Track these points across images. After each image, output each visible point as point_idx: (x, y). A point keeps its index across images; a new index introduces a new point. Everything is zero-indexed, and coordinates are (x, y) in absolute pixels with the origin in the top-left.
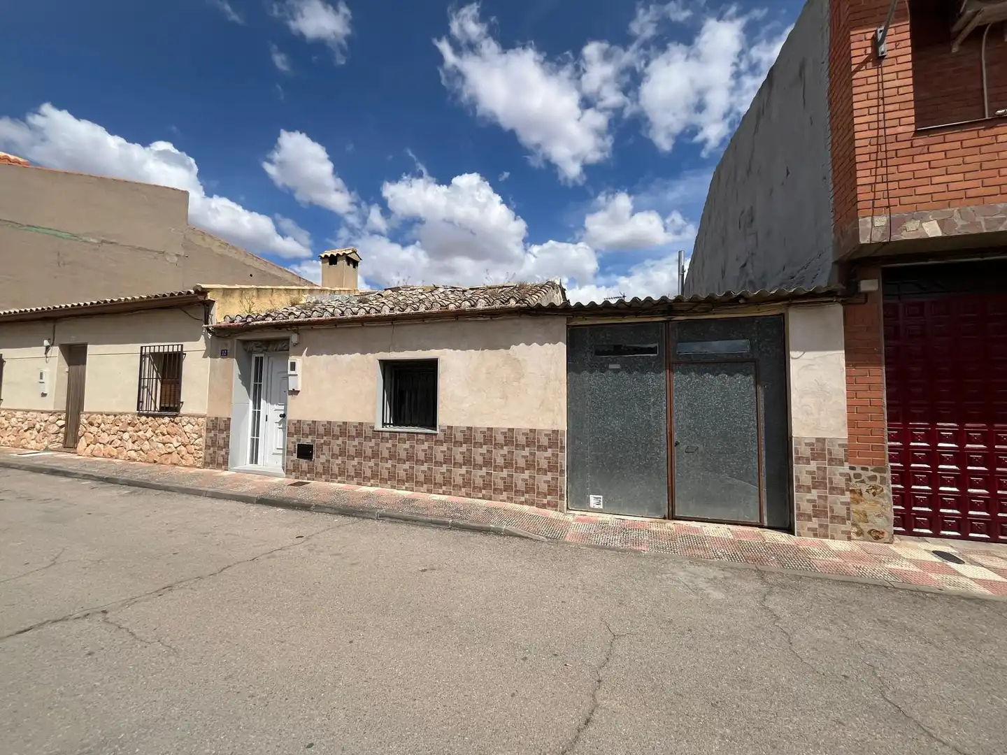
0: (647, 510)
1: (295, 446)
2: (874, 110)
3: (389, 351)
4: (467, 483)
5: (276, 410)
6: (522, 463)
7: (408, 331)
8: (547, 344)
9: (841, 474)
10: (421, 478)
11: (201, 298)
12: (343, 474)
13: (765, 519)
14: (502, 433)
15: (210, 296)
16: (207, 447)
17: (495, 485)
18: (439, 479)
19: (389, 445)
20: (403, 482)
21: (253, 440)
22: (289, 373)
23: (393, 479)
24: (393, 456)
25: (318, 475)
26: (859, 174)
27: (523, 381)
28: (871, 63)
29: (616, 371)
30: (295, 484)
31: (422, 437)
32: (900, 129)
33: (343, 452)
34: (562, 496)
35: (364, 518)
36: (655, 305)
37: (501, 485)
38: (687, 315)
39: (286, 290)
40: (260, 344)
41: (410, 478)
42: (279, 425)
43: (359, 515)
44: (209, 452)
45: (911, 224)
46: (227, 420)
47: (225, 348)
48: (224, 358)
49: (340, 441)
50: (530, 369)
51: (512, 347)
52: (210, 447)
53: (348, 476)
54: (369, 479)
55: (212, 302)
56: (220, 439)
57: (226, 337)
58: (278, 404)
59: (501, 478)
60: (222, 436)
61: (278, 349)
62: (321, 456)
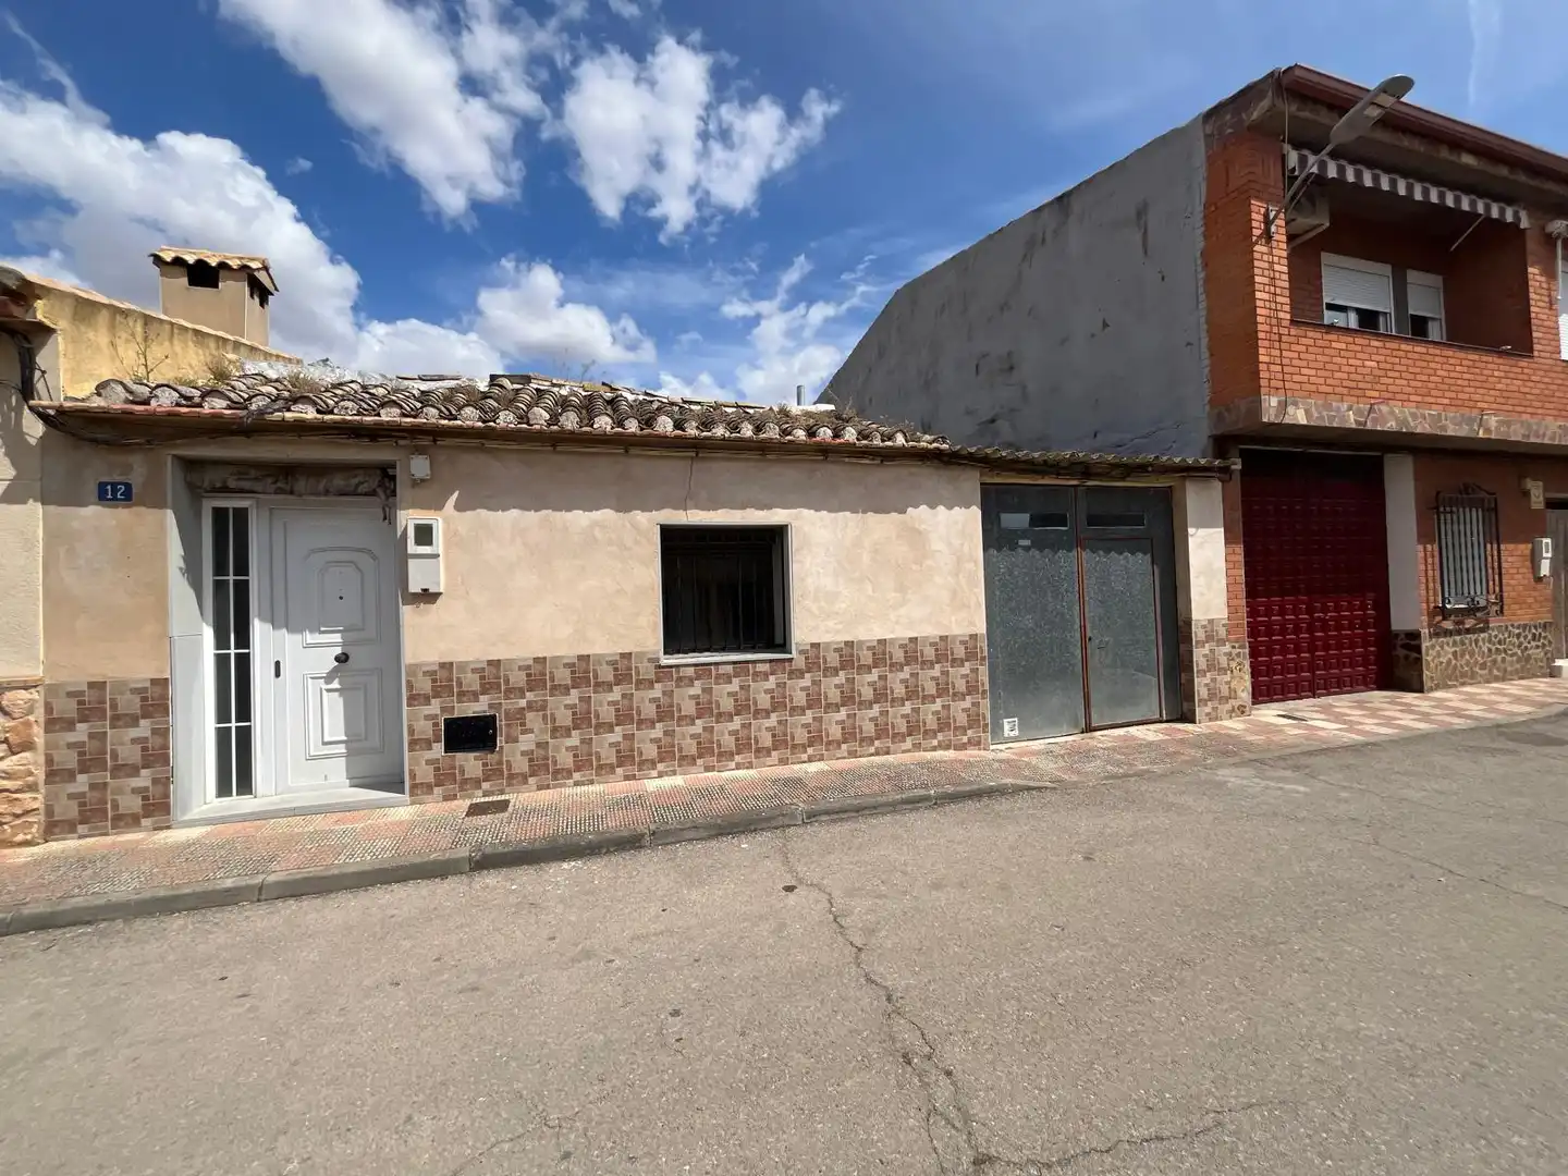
0: (1065, 727)
1: (436, 725)
2: (1267, 288)
3: (683, 505)
4: (850, 734)
5: (311, 646)
6: (931, 689)
8: (956, 509)
9: (1225, 654)
10: (767, 741)
11: (17, 311)
12: (586, 763)
13: (1164, 712)
14: (900, 646)
15: (41, 311)
16: (51, 775)
17: (893, 728)
18: (801, 736)
19: (696, 689)
20: (731, 755)
21: (223, 736)
22: (410, 551)
23: (708, 752)
24: (705, 709)
25: (517, 780)
26: (1261, 351)
27: (929, 562)
28: (1263, 240)
29: (1027, 549)
30: (474, 810)
31: (766, 667)
32: (1281, 315)
33: (582, 719)
34: (986, 725)
35: (776, 828)
36: (1073, 464)
37: (902, 727)
38: (1101, 481)
39: (196, 332)
40: (253, 473)
41: (744, 744)
42: (327, 683)
43: (764, 825)
44: (72, 788)
45: (1291, 409)
46: (148, 684)
47: (117, 478)
48: (117, 507)
49: (574, 697)
50: (937, 545)
51: (910, 509)
52: (70, 776)
53: (600, 767)
54: (653, 764)
55: (46, 331)
56: (122, 744)
57: (130, 444)
58: (322, 629)
59: (903, 716)
60: (134, 733)
61: (331, 490)
62: (522, 738)
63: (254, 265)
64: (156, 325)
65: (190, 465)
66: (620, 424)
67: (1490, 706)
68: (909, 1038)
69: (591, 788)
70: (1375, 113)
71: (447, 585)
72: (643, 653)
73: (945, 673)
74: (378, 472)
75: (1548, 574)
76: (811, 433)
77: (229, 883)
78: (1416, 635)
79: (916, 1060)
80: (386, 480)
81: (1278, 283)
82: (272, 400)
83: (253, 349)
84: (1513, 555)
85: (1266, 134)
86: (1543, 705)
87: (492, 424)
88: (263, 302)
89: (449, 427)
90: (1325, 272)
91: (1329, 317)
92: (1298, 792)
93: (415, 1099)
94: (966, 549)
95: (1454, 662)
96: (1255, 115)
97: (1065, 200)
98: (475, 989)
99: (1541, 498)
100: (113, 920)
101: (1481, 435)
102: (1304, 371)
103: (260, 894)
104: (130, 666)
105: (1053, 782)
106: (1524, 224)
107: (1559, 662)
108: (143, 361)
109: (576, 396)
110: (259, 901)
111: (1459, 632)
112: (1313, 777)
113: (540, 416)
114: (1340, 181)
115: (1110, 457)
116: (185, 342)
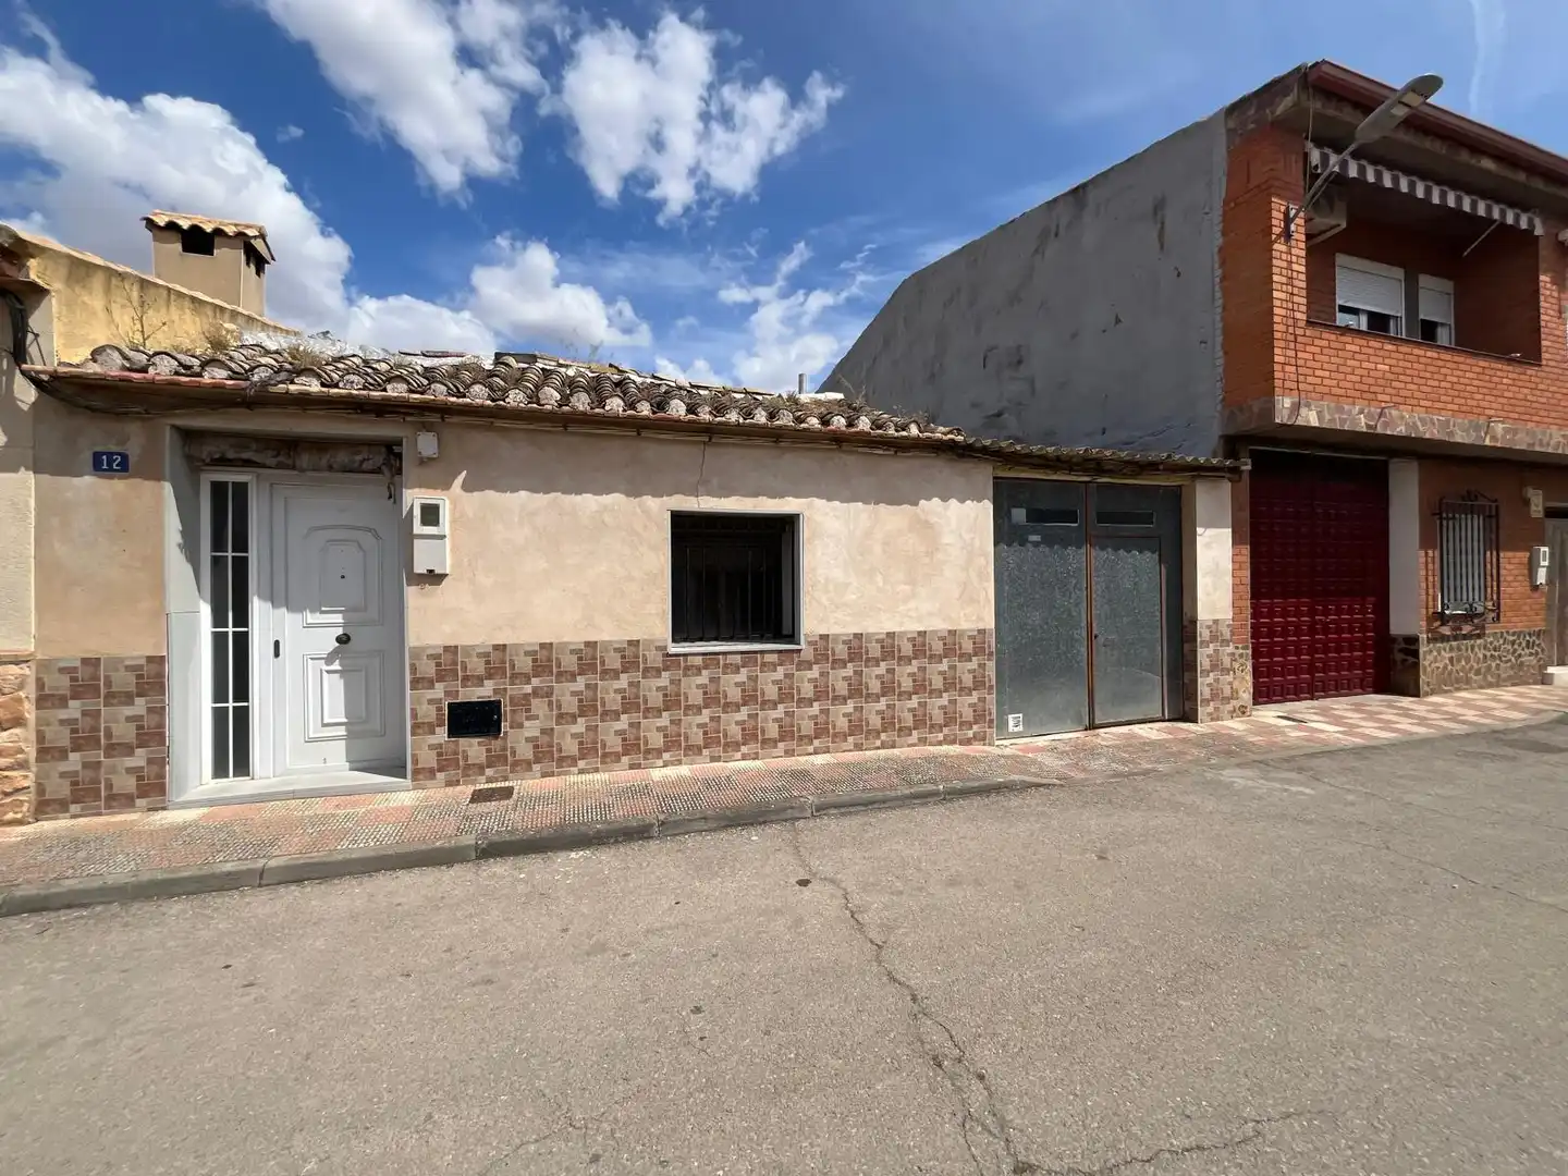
0: (1069, 722)
1: (439, 709)
2: (1285, 287)
3: (694, 491)
4: (857, 727)
5: (310, 626)
6: (938, 683)
7: (732, 457)
8: (968, 502)
9: (1229, 654)
10: (773, 732)
11: (10, 271)
12: (591, 751)
13: (1166, 711)
14: (908, 639)
15: (35, 271)
16: (44, 752)
17: (900, 721)
18: (807, 727)
19: (704, 678)
20: (737, 746)
21: (219, 716)
22: (416, 531)
23: (715, 742)
24: (712, 698)
25: (521, 766)
27: (940, 556)
28: (1282, 239)
29: (1036, 544)
30: (478, 797)
31: (773, 658)
32: (1298, 315)
33: (587, 707)
34: (991, 721)
35: (786, 820)
36: (1086, 460)
37: (909, 720)
39: (193, 299)
41: (751, 734)
42: (327, 665)
43: (774, 818)
44: (63, 767)
45: (1303, 411)
46: (143, 662)
47: (114, 449)
48: (112, 478)
49: (580, 684)
50: (947, 539)
51: (922, 502)
52: (63, 754)
53: (605, 755)
54: (659, 753)
55: (39, 292)
56: (116, 721)
57: (126, 414)
58: (323, 609)
59: (910, 710)
60: (128, 711)
61: (335, 466)
62: (527, 724)
63: (250, 232)
64: (152, 291)
65: (188, 436)
66: (632, 406)
67: (1485, 712)
68: (937, 1038)
69: (597, 776)
70: (1400, 112)
71: (453, 566)
72: (652, 641)
73: (953, 668)
74: (383, 449)
75: (1543, 582)
76: (825, 422)
77: (229, 867)
78: (1412, 641)
79: (946, 1063)
80: (392, 457)
81: (1296, 283)
82: (275, 372)
83: (250, 319)
84: (1511, 562)
85: (1289, 130)
86: (1538, 712)
87: (502, 403)
88: (259, 271)
89: (459, 405)
90: (1340, 275)
91: (1342, 319)
92: (1304, 794)
93: (435, 1096)
94: (977, 543)
95: (1450, 667)
96: (1279, 110)
97: (1081, 190)
98: (489, 982)
99: (1541, 508)
100: (110, 903)
101: (1487, 442)
102: (1318, 373)
103: (261, 878)
104: (127, 644)
105: (1060, 779)
106: (1539, 231)
107: (1550, 670)
108: (138, 326)
109: (583, 377)
110: (260, 886)
111: (1456, 638)
112: (1318, 780)
113: (551, 396)
114: (1361, 181)
115: (1123, 454)
116: (182, 309)
